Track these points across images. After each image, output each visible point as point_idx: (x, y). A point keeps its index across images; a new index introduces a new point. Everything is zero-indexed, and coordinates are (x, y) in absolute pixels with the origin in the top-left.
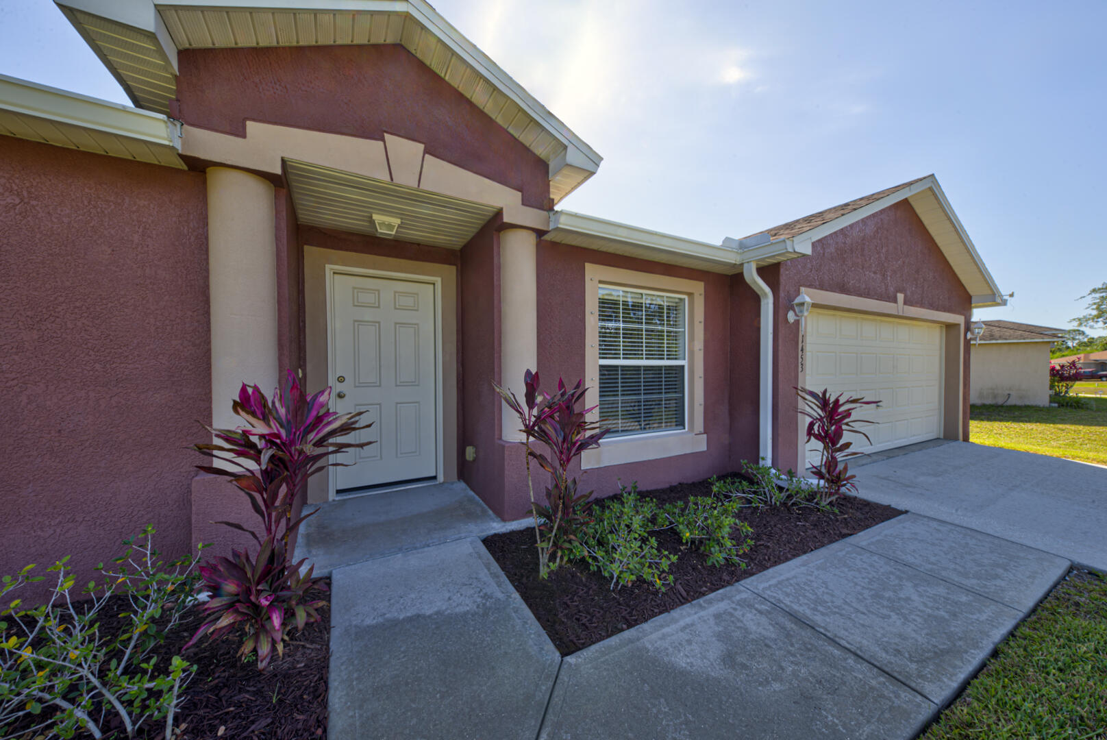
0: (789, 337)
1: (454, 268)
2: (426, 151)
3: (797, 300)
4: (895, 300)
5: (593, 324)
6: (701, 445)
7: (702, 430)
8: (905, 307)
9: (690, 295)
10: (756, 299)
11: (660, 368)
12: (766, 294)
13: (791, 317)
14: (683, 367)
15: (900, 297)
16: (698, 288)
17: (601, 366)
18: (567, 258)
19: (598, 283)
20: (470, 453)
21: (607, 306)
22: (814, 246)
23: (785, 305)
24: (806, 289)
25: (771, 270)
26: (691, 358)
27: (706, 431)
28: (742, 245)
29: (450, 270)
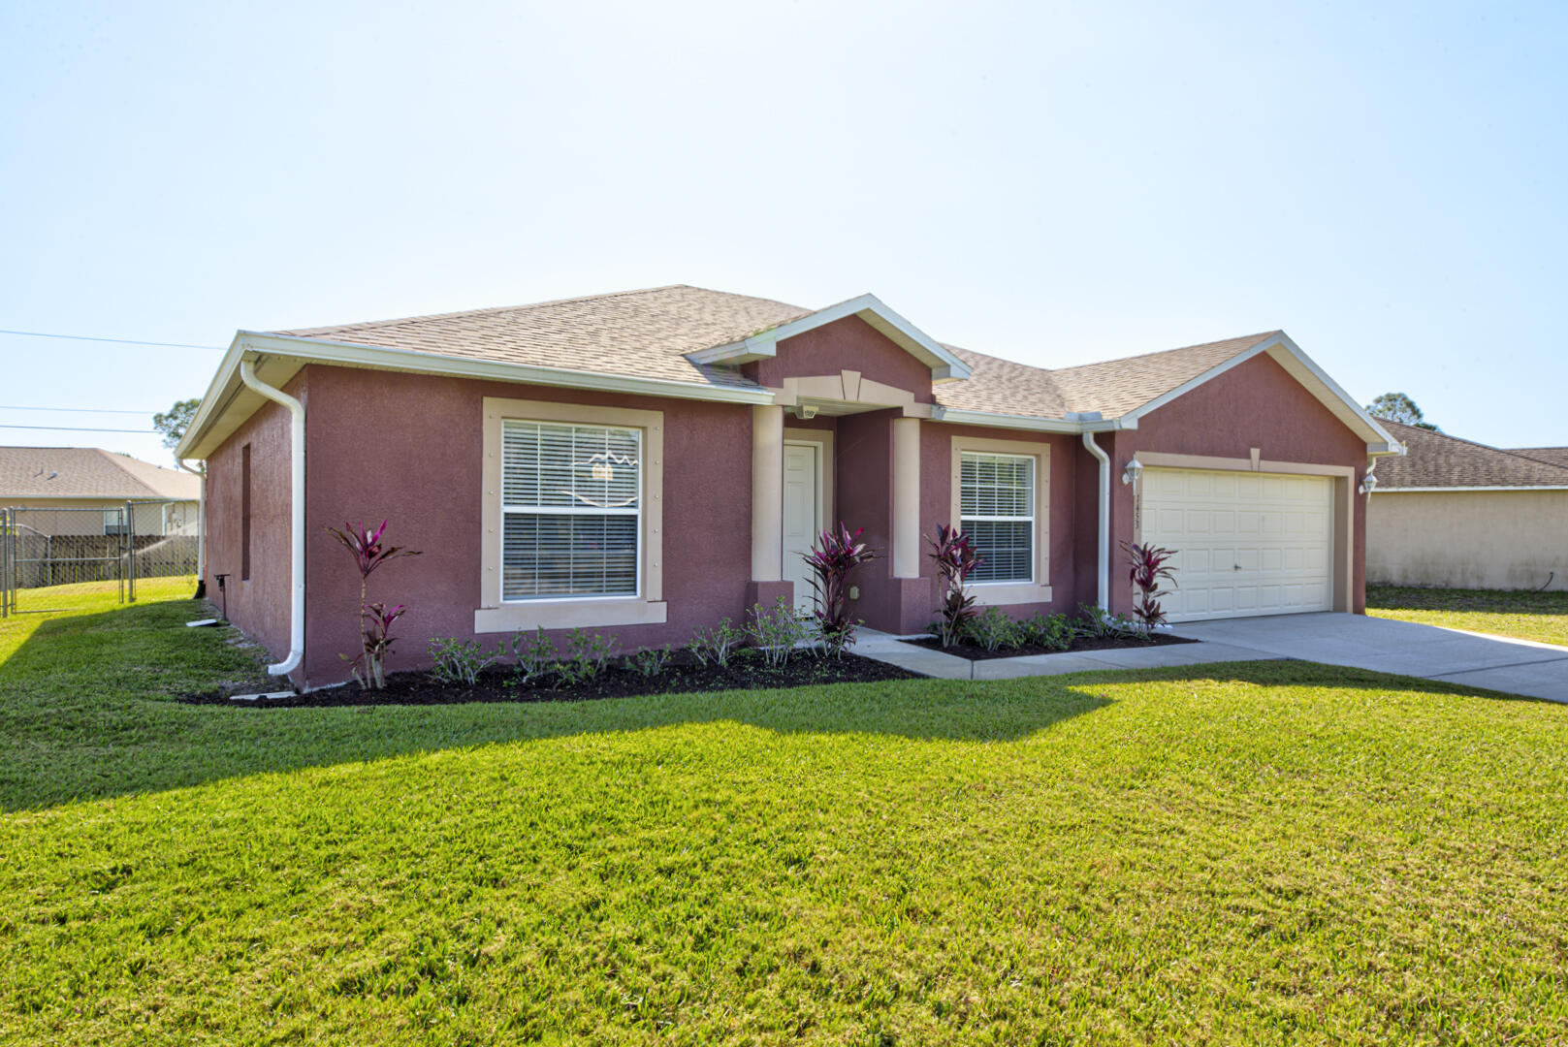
0: (1126, 501)
1: (832, 432)
2: (862, 376)
3: (1130, 465)
4: (1248, 456)
5: (956, 486)
6: (1046, 595)
7: (1048, 582)
8: (1262, 462)
9: (1038, 456)
10: (1095, 463)
11: (1009, 523)
12: (1103, 459)
13: (1126, 479)
14: (1030, 523)
15: (1255, 452)
16: (1045, 449)
17: (963, 522)
18: (938, 433)
19: (962, 451)
20: (855, 592)
21: (968, 469)
22: (1141, 420)
23: (1119, 469)
24: (1138, 454)
25: (1106, 439)
26: (1038, 515)
27: (1052, 583)
28: (1081, 418)
29: (829, 435)
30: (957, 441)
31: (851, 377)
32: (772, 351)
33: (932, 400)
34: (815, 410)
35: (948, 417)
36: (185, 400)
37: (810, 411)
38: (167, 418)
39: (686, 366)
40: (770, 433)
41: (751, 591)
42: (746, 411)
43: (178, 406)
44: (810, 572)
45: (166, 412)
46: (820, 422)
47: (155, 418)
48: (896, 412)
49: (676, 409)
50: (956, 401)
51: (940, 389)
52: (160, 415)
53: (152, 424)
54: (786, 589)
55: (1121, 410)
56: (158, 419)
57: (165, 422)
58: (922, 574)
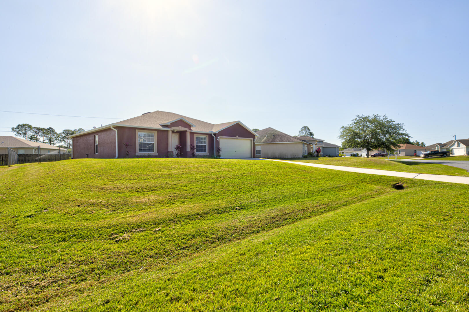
0: (218, 142)
2: (182, 127)
4: (236, 137)
5: (195, 140)
8: (238, 138)
9: (206, 137)
10: (214, 137)
11: (203, 145)
13: (217, 140)
15: (237, 136)
16: (208, 136)
17: (196, 145)
18: (192, 134)
19: (196, 136)
20: (182, 154)
21: (197, 138)
22: (219, 132)
23: (217, 138)
24: (219, 136)
25: (215, 134)
26: (207, 144)
27: (209, 153)
28: (211, 132)
29: (179, 134)
30: (195, 135)
31: (180, 127)
32: (170, 124)
33: (191, 130)
34: (176, 131)
35: (193, 132)
36: (21, 124)
37: (175, 131)
38: (16, 129)
39: (160, 126)
40: (170, 133)
41: (168, 152)
42: (167, 131)
43: (19, 125)
44: (175, 150)
45: (15, 127)
46: (177, 132)
47: (12, 129)
48: (186, 131)
49: (158, 131)
50: (194, 130)
51: (192, 128)
52: (14, 128)
53: (11, 130)
54: (173, 152)
55: (215, 130)
56: (13, 129)
57: (15, 130)
58: (190, 151)
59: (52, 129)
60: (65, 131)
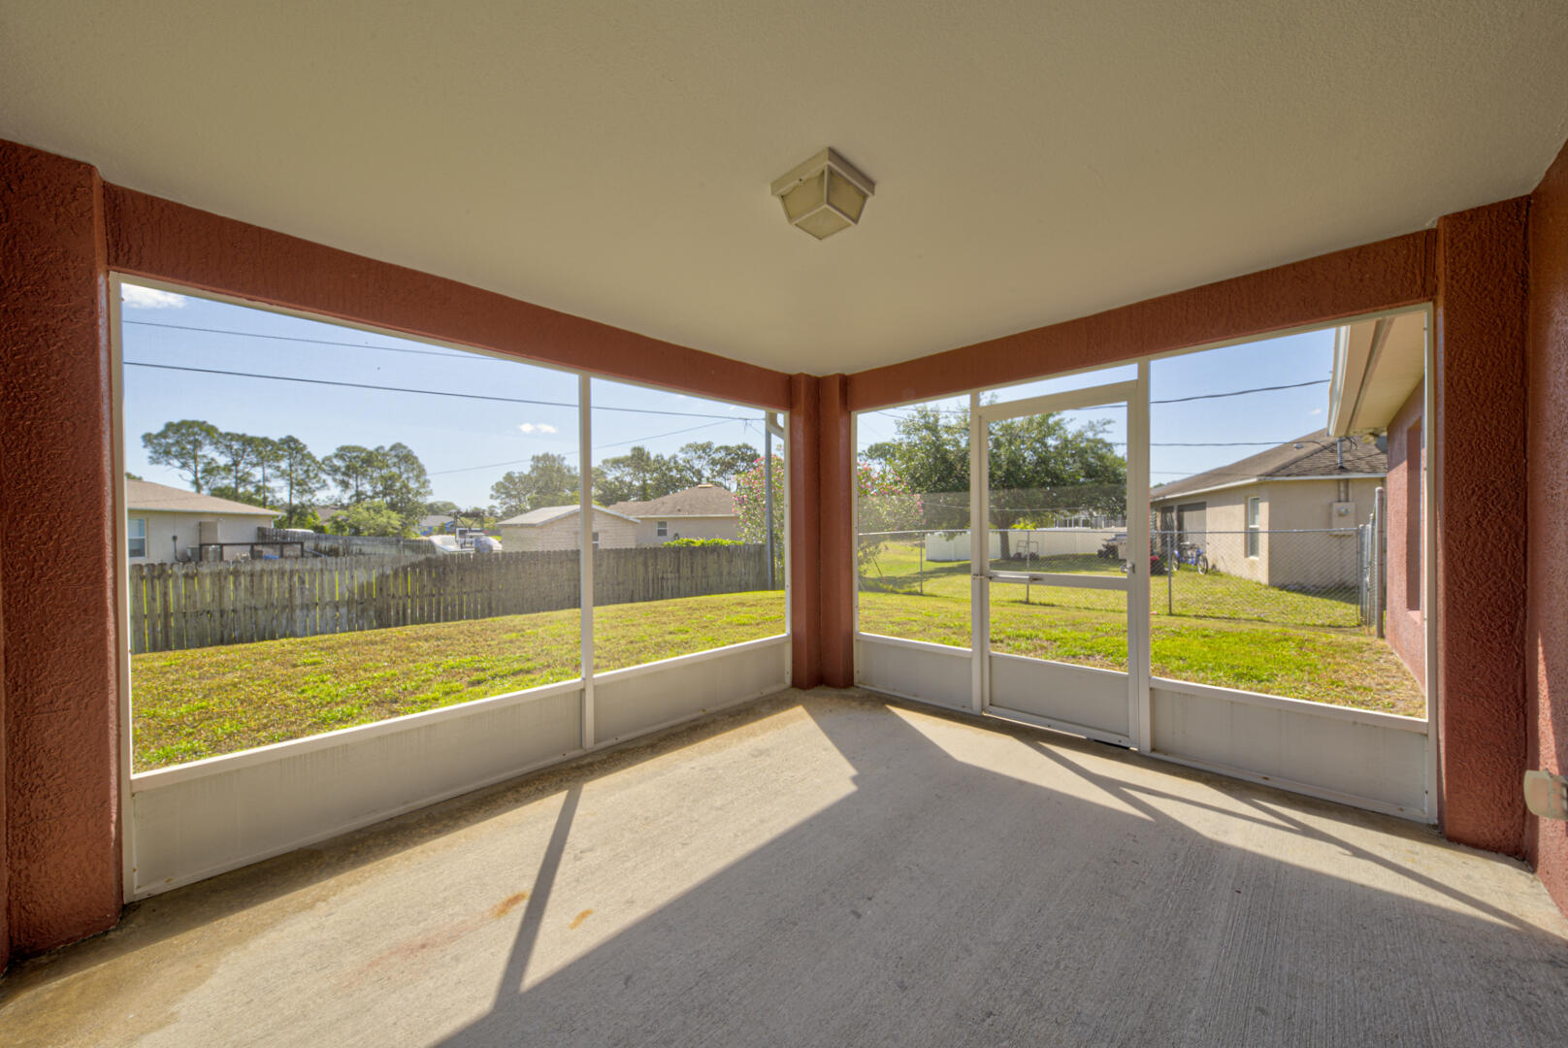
59: (295, 441)
60: (343, 449)
